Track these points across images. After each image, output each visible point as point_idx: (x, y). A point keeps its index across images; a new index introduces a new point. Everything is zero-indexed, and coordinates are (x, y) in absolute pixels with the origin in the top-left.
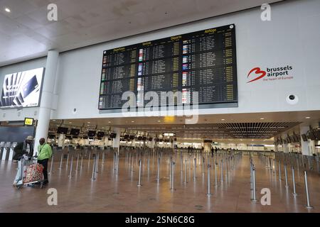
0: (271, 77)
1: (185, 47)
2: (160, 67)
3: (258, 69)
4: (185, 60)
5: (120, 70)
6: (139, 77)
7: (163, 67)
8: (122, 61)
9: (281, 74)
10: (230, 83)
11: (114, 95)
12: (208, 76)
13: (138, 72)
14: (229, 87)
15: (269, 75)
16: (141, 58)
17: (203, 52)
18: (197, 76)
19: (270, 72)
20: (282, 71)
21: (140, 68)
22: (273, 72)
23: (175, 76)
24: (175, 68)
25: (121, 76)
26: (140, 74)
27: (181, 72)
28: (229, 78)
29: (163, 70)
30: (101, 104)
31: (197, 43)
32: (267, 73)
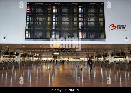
0: (118, 29)
1: (80, 9)
2: (66, 18)
3: (113, 25)
4: (80, 16)
5: (40, 16)
6: (54, 21)
7: (68, 18)
8: (41, 11)
9: (122, 28)
10: (102, 30)
11: (36, 30)
12: (92, 25)
13: (53, 19)
14: (102, 32)
15: (118, 28)
16: (54, 11)
17: (89, 13)
18: (87, 25)
19: (118, 27)
20: (123, 27)
21: (54, 17)
22: (119, 27)
23: (75, 23)
24: (75, 19)
25: (41, 20)
26: (54, 20)
27: (78, 22)
28: (102, 28)
29: (68, 19)
30: (27, 35)
31: (86, 8)
32: (117, 27)
